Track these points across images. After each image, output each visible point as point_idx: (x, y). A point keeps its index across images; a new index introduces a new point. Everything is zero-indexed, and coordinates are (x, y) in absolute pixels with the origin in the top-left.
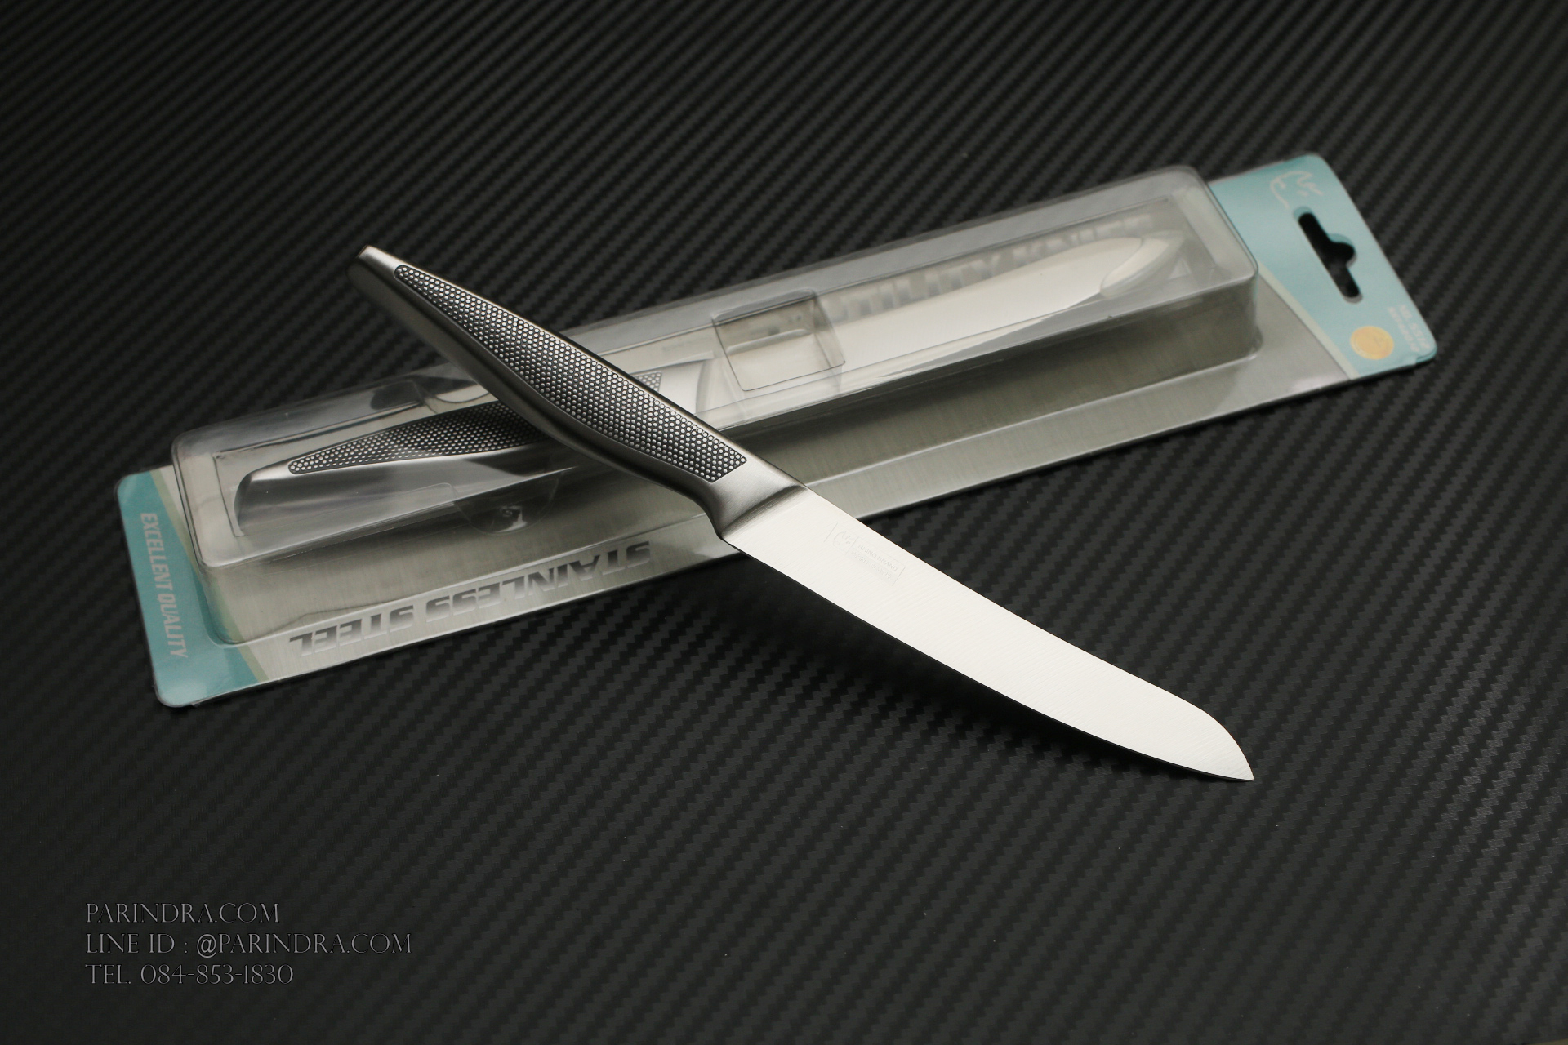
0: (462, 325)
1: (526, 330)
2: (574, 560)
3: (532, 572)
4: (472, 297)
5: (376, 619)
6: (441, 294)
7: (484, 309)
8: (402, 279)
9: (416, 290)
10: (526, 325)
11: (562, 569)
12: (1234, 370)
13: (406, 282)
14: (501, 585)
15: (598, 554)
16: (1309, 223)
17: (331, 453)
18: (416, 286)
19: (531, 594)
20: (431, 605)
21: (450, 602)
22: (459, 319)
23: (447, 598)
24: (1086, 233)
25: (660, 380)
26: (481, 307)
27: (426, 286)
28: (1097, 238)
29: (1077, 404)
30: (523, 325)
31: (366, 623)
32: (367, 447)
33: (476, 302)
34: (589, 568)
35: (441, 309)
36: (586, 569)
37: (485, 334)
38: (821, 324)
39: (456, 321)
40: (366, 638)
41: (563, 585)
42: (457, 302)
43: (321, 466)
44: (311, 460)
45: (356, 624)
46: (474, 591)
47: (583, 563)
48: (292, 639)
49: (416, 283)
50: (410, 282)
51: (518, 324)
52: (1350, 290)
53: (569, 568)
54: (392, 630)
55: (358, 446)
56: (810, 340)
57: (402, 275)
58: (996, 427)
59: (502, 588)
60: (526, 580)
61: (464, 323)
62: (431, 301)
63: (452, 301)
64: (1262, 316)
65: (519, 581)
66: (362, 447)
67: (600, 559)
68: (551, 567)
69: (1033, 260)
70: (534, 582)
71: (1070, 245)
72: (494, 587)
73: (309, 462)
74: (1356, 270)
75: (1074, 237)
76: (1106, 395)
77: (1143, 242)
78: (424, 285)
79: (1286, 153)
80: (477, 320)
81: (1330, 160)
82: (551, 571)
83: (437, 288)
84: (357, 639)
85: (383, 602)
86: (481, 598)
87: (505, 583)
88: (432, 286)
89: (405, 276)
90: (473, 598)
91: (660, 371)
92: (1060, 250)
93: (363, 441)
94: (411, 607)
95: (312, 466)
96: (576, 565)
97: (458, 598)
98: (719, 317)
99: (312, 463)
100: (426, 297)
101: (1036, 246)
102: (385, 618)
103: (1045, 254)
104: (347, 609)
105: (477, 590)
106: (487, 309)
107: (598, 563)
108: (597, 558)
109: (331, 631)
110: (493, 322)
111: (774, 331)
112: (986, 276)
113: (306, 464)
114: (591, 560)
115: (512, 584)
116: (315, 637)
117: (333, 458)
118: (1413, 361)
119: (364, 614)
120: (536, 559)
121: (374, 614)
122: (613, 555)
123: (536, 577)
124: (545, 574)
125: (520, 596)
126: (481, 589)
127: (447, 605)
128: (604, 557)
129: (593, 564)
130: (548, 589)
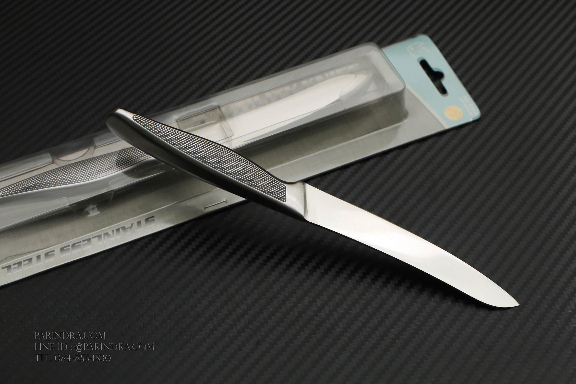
2: (123, 226)
3: (105, 232)
5: (39, 257)
11: (118, 230)
12: (397, 128)
15: (132, 223)
16: (424, 64)
17: (14, 187)
19: (105, 242)
20: (62, 249)
21: (70, 247)
23: (69, 246)
24: (332, 73)
28: (336, 75)
29: (332, 146)
31: (34, 259)
32: (30, 183)
34: (129, 229)
36: (128, 230)
38: (222, 118)
40: (35, 266)
41: (118, 237)
43: (10, 193)
44: (6, 191)
45: (30, 260)
46: (80, 242)
47: (126, 227)
48: (3, 268)
52: (443, 91)
53: (121, 230)
54: (46, 262)
55: (26, 183)
56: (218, 126)
58: (299, 158)
59: (92, 240)
60: (103, 236)
64: (408, 104)
65: (99, 237)
66: (28, 183)
68: (113, 230)
69: (311, 85)
70: (106, 237)
71: (325, 79)
72: (89, 240)
73: (5, 191)
74: (445, 82)
75: (327, 75)
76: (345, 141)
77: (356, 75)
79: (412, 35)
81: (431, 37)
82: (113, 231)
84: (31, 266)
85: (42, 249)
86: (83, 245)
87: (93, 238)
90: (80, 245)
92: (322, 81)
93: (28, 181)
94: (54, 251)
95: (6, 193)
96: (124, 228)
97: (73, 245)
98: (178, 118)
99: (6, 192)
101: (311, 79)
102: (42, 256)
103: (315, 83)
104: (26, 254)
105: (82, 242)
107: (133, 226)
108: (132, 224)
109: (19, 264)
111: (203, 122)
112: (291, 93)
113: (4, 192)
114: (130, 225)
115: (97, 238)
116: (12, 267)
117: (15, 189)
118: (471, 120)
119: (34, 255)
120: (106, 227)
121: (38, 255)
122: (139, 223)
123: (107, 234)
124: (110, 233)
125: (101, 243)
126: (83, 241)
127: (69, 249)
128: (135, 224)
129: (131, 227)
130: (112, 239)
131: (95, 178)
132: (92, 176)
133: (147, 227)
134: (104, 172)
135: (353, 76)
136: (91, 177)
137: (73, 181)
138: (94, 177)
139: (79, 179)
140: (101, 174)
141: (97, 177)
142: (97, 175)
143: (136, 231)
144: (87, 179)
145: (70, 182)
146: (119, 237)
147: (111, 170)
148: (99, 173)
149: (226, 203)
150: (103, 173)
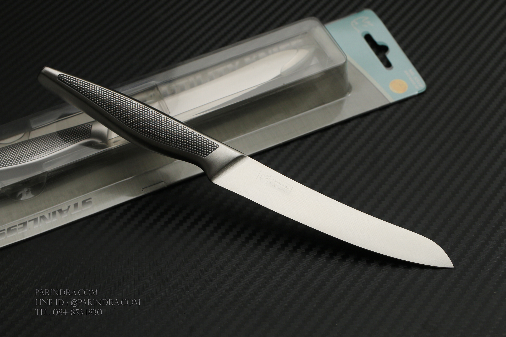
0: (89, 98)
1: (117, 98)
2: (60, 208)
3: (41, 215)
4: (92, 85)
6: (79, 85)
7: (98, 90)
8: (61, 80)
9: (68, 84)
10: (117, 95)
11: (54, 213)
12: (342, 102)
13: (63, 81)
14: (28, 222)
16: (368, 38)
18: (67, 82)
19: (41, 225)
21: (6, 231)
22: (87, 95)
23: (5, 230)
24: (275, 49)
26: (97, 89)
27: (72, 82)
28: (279, 51)
29: (274, 123)
30: (116, 95)
33: (94, 87)
34: (66, 211)
35: (79, 92)
36: (65, 212)
37: (99, 101)
39: (86, 96)
42: (86, 88)
46: (16, 226)
47: (63, 209)
49: (68, 81)
50: (65, 81)
51: (114, 95)
52: (388, 65)
57: (61, 78)
58: (240, 135)
60: (39, 219)
61: (90, 97)
62: (74, 88)
63: (84, 87)
64: (351, 77)
65: (35, 220)
67: (70, 207)
68: (49, 212)
69: (252, 62)
70: (42, 220)
71: (268, 54)
72: (25, 224)
74: (390, 56)
75: (269, 51)
76: (287, 118)
77: (298, 51)
78: (71, 82)
80: (95, 95)
81: (375, 10)
82: (49, 214)
83: (76, 83)
86: (19, 229)
87: (29, 221)
88: (74, 82)
89: (62, 78)
90: (16, 229)
92: (264, 57)
96: (60, 211)
97: (9, 229)
100: (72, 87)
103: (258, 59)
105: (17, 225)
106: (99, 90)
107: (70, 209)
108: (69, 207)
110: (102, 95)
112: (233, 70)
114: (66, 208)
115: (33, 222)
118: (416, 93)
120: (43, 209)
123: (43, 217)
124: (47, 216)
125: (36, 226)
126: (19, 225)
127: (4, 233)
128: (72, 207)
129: (68, 210)
130: (48, 222)
131: (29, 160)
132: (26, 158)
133: (83, 209)
134: (38, 154)
135: (295, 51)
136: (25, 159)
137: (7, 164)
138: (28, 160)
139: (12, 162)
140: (35, 156)
141: (32, 159)
142: (31, 157)
143: (72, 213)
144: (21, 161)
145: (3, 165)
146: (55, 220)
147: (45, 152)
148: (33, 155)
149: (165, 183)
150: (37, 155)
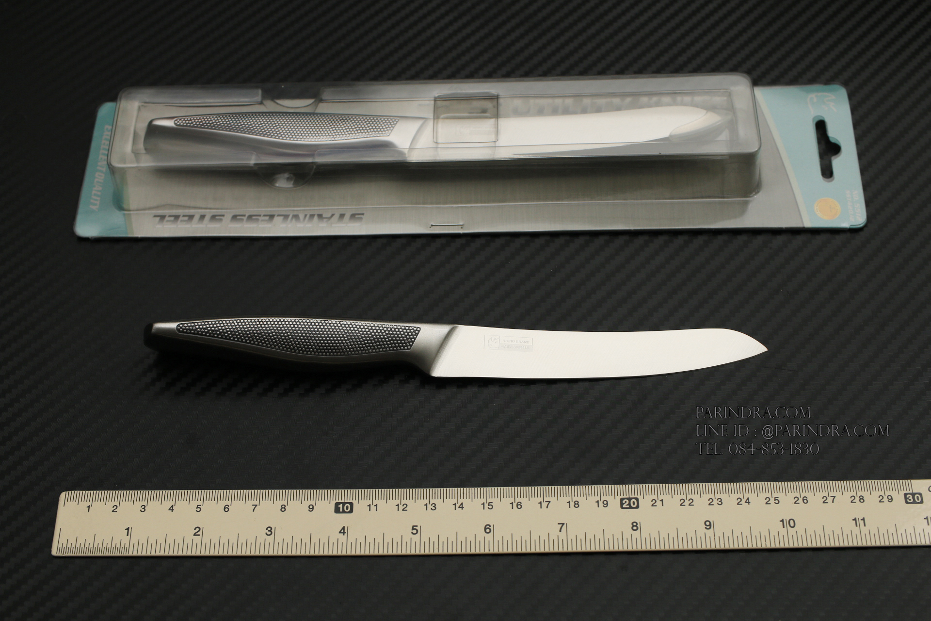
2: (321, 213)
3: (295, 213)
5: (202, 217)
11: (312, 216)
14: (276, 216)
15: (333, 213)
16: (821, 126)
17: (200, 119)
19: (289, 226)
20: (235, 218)
21: (245, 218)
23: (244, 216)
25: (396, 123)
31: (197, 217)
32: (220, 120)
34: (327, 220)
36: (325, 220)
38: (497, 116)
40: (193, 226)
41: (309, 225)
43: (192, 125)
44: (187, 120)
45: (191, 217)
46: (260, 216)
47: (324, 216)
48: (155, 216)
52: (827, 172)
53: (316, 217)
54: (208, 226)
55: (216, 119)
59: (276, 219)
60: (291, 217)
65: (286, 217)
66: (218, 120)
67: (334, 216)
68: (306, 213)
70: (294, 219)
72: (272, 217)
73: (186, 121)
74: (837, 163)
75: (679, 98)
77: (707, 112)
82: (306, 216)
84: (188, 226)
85: (210, 209)
86: (262, 220)
87: (279, 215)
91: (398, 118)
92: (669, 105)
93: (219, 117)
94: (223, 216)
95: (187, 124)
96: (320, 216)
97: (250, 217)
98: (439, 96)
99: (187, 122)
101: (655, 99)
102: (207, 218)
103: (658, 104)
104: (189, 207)
105: (262, 216)
107: (333, 218)
108: (333, 215)
109: (177, 217)
112: (618, 109)
113: (184, 122)
114: (329, 215)
115: (282, 217)
116: (167, 218)
117: (200, 122)
118: (845, 225)
119: (197, 213)
120: (300, 207)
121: (202, 214)
122: (342, 216)
123: (296, 217)
124: (301, 216)
125: (284, 225)
126: (264, 216)
127: (242, 220)
128: (337, 216)
129: (330, 218)
130: (300, 225)
131: (303, 140)
132: (300, 136)
133: (348, 225)
134: (317, 136)
135: (705, 111)
136: (298, 137)
137: (274, 135)
138: (301, 139)
139: (282, 135)
140: (312, 137)
141: (306, 140)
142: (306, 136)
143: (333, 225)
144: (292, 137)
145: (269, 135)
147: (327, 136)
148: (310, 135)
149: (462, 228)
150: (315, 137)
